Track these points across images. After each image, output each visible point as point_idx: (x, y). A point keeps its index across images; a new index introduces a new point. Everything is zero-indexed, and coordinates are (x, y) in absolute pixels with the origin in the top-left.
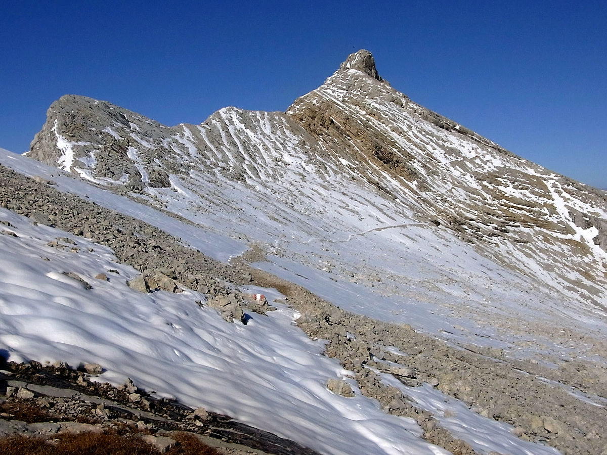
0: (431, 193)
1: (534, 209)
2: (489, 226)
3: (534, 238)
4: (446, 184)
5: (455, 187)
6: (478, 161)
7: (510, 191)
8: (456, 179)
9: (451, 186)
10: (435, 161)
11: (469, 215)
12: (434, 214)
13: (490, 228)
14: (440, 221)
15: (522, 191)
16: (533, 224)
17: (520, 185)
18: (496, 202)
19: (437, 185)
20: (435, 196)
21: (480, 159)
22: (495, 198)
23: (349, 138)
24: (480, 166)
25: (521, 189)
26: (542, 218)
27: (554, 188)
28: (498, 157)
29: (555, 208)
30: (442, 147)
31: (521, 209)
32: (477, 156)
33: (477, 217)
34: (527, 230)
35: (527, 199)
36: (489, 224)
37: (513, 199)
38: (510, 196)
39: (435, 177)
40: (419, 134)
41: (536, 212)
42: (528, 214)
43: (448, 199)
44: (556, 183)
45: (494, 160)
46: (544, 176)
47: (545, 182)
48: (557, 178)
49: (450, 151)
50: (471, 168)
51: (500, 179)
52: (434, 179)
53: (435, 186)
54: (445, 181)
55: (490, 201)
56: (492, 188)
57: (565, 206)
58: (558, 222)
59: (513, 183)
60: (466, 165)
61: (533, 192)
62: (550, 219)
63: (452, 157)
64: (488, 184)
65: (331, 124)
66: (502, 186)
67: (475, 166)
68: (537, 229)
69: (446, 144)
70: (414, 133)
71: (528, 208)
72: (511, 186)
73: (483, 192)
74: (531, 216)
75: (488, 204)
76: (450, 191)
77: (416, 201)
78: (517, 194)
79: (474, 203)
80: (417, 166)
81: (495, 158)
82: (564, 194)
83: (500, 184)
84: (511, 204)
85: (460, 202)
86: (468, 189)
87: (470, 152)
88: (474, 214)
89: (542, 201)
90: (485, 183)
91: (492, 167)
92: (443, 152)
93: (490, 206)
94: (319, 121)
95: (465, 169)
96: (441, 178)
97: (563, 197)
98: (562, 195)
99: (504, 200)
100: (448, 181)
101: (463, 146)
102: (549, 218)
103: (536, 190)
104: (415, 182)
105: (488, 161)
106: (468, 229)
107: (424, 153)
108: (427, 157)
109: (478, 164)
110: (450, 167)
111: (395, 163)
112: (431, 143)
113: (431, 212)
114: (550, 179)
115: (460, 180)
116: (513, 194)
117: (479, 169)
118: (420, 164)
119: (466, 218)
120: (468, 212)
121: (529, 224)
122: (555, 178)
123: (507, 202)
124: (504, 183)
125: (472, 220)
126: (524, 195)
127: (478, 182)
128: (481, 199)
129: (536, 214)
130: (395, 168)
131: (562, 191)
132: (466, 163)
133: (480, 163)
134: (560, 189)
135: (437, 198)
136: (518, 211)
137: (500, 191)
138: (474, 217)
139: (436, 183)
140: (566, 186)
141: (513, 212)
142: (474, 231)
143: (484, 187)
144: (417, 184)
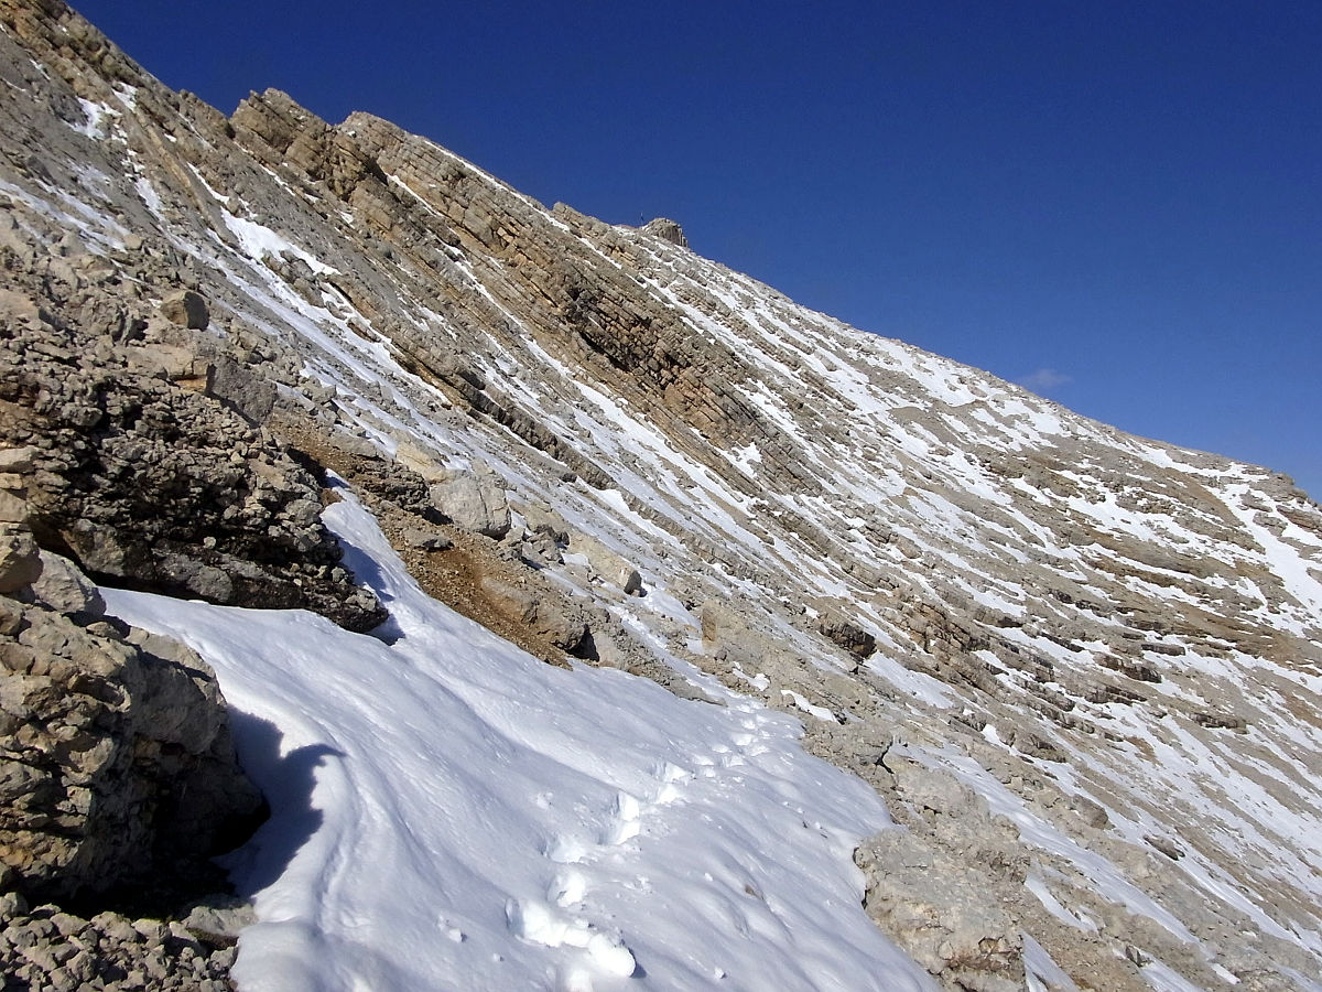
0: (820, 500)
1: (1207, 581)
2: (1079, 649)
3: (1253, 701)
4: (882, 475)
5: (919, 490)
6: (980, 414)
7: (1108, 513)
8: (916, 465)
9: (902, 483)
10: (835, 401)
11: (990, 601)
12: (838, 590)
13: (1085, 658)
14: (871, 628)
15: (1151, 517)
16: (1224, 643)
17: (1141, 496)
18: (1071, 552)
19: (847, 476)
20: (839, 514)
21: (990, 411)
22: (1067, 537)
23: (456, 251)
24: (994, 431)
25: (1146, 509)
26: (1248, 617)
27: (1252, 512)
28: (1045, 407)
29: (1278, 582)
30: (860, 366)
31: (1166, 582)
32: (977, 401)
33: (1024, 608)
34: (1212, 666)
35: (1173, 545)
36: (1077, 642)
37: (1128, 546)
38: (1116, 534)
39: (838, 447)
40: (777, 322)
41: (1217, 594)
42: (1193, 600)
43: (896, 528)
44: (1258, 494)
45: (1034, 417)
46: (1206, 472)
47: (1215, 491)
48: (1255, 478)
49: (885, 380)
50: (962, 435)
51: (1067, 474)
52: (835, 454)
53: (837, 476)
54: (879, 465)
55: (1050, 549)
56: (1047, 502)
57: (1310, 572)
58: (1305, 631)
59: (1117, 488)
60: (945, 423)
61: (1188, 524)
62: (1277, 623)
63: (893, 396)
64: (1031, 490)
65: (362, 178)
66: (1079, 497)
67: (977, 430)
68: (1246, 660)
69: (871, 361)
70: (759, 317)
71: (1188, 577)
72: (1111, 497)
73: (1019, 516)
74: (1204, 607)
75: (1048, 559)
76: (902, 501)
77: (745, 522)
78: (1138, 526)
79: (1001, 553)
80: (762, 401)
81: (1037, 410)
82: (1292, 531)
83: (1069, 489)
84: (1123, 560)
85: (947, 543)
86: (965, 502)
87: (953, 389)
88: (1011, 597)
89: (1225, 553)
90: (1020, 484)
91: (1035, 436)
92: (864, 378)
93: (1055, 565)
94: (301, 157)
95: (946, 435)
96: (859, 453)
97: (1290, 541)
98: (1285, 534)
99: (1096, 547)
100: (888, 466)
101: (926, 371)
102: (1270, 616)
103: (1199, 514)
104: (752, 452)
105: (1018, 418)
106: (1003, 667)
107: (796, 373)
108: (806, 386)
109: (984, 424)
110: (889, 423)
111: (661, 366)
112: (820, 350)
113: (820, 581)
114: (1232, 480)
115: (929, 468)
116: (1124, 527)
117: (991, 438)
118: (777, 398)
119: (982, 613)
120: (985, 585)
121: (1210, 639)
122: (1246, 477)
123: (1110, 553)
124: (1086, 487)
125: (1007, 622)
126: (1162, 532)
127: (998, 482)
128: (1018, 538)
129: (1219, 601)
130: (663, 388)
131: (1285, 520)
132: (944, 416)
133: (991, 421)
134: (1275, 514)
135: (850, 522)
136: (1155, 588)
137: (1077, 516)
138: (1016, 612)
139: (841, 470)
140: (1294, 504)
141: (1140, 591)
142: (1029, 677)
143: (1020, 498)
144: (757, 458)
